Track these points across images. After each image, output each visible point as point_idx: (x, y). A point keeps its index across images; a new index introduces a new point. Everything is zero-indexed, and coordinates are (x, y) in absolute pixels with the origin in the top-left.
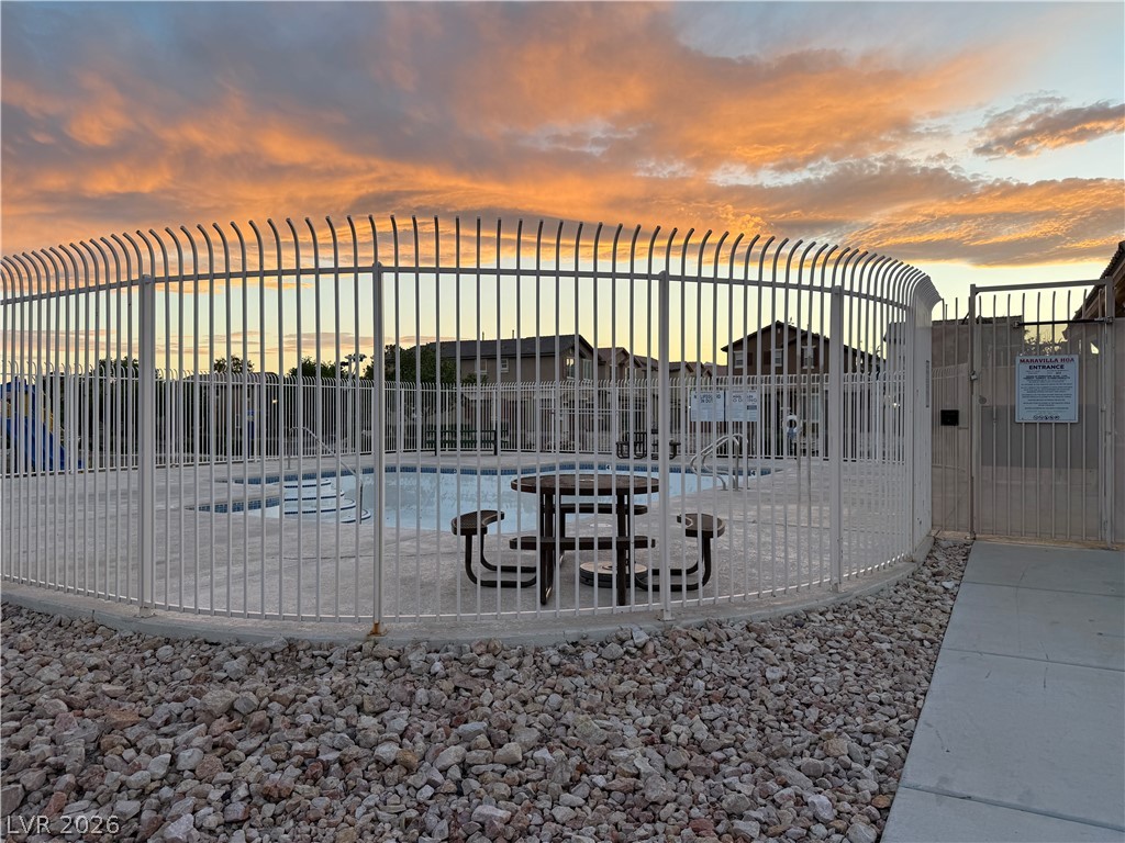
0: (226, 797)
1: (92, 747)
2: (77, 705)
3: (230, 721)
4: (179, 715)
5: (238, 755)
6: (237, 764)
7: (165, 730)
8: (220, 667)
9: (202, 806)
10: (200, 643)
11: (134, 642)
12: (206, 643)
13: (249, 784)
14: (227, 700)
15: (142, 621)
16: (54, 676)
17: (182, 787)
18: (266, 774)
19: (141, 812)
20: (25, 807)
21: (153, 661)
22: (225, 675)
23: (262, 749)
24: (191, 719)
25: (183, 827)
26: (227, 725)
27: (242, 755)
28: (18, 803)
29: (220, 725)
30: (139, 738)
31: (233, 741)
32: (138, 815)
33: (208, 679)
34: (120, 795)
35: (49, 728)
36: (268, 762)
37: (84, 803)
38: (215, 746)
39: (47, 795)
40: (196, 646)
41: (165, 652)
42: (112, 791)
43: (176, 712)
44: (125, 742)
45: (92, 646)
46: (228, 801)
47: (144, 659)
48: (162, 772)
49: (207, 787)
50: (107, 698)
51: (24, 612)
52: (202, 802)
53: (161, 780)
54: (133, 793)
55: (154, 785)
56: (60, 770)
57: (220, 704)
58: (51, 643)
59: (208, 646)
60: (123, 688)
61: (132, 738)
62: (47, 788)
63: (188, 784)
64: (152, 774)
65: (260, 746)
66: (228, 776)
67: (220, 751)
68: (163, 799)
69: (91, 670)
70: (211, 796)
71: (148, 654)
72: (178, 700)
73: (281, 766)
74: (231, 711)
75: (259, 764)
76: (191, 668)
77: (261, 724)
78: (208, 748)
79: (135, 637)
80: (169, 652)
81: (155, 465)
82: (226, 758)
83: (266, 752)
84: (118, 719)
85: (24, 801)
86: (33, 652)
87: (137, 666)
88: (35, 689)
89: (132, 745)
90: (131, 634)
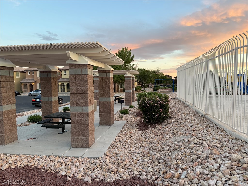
0: (226, 181)
1: (208, 156)
2: (210, 146)
3: (238, 163)
4: (228, 157)
5: (235, 173)
6: (234, 175)
7: (223, 159)
8: (244, 149)
9: (220, 180)
10: (243, 142)
11: (229, 136)
12: (245, 142)
13: (233, 181)
14: (238, 158)
15: (232, 132)
16: (210, 139)
17: (218, 174)
18: (239, 181)
19: (208, 174)
20: (192, 162)
21: (231, 142)
22: (245, 152)
23: (242, 175)
24: (230, 159)
25: (213, 182)
26: (237, 164)
27: (236, 173)
28: (191, 161)
29: (235, 163)
30: (216, 158)
31: (236, 169)
32: (207, 175)
33: (240, 151)
34: (206, 169)
35: (203, 149)
36: (241, 179)
37: (200, 167)
38: (231, 168)
39: (196, 161)
40: (242, 142)
41: (234, 141)
42: (205, 167)
43: (228, 156)
44: (213, 158)
45: (220, 135)
46: (226, 182)
47: (229, 141)
48: (216, 168)
49: (223, 176)
50: (216, 147)
51: (213, 124)
52: (220, 179)
53: (216, 170)
54: (209, 170)
55: (213, 170)
56: (199, 158)
57: (236, 158)
58: (214, 131)
59: (245, 143)
60: (220, 146)
61: (215, 158)
62: (196, 160)
63: (220, 174)
64: (214, 167)
65: (242, 174)
66: (229, 177)
67: (231, 170)
68: (214, 174)
69: (216, 139)
70: (222, 179)
71: (230, 140)
72: (229, 153)
73: (244, 181)
74: (239, 161)
75: (239, 178)
76: (238, 147)
77: (245, 168)
78: (229, 168)
79: (230, 135)
80: (235, 141)
81: (236, 94)
82: (231, 172)
83: (243, 176)
84: (214, 152)
85: (192, 161)
86: (209, 132)
87: (226, 142)
88: (205, 140)
89: (214, 159)
90: (229, 134)
